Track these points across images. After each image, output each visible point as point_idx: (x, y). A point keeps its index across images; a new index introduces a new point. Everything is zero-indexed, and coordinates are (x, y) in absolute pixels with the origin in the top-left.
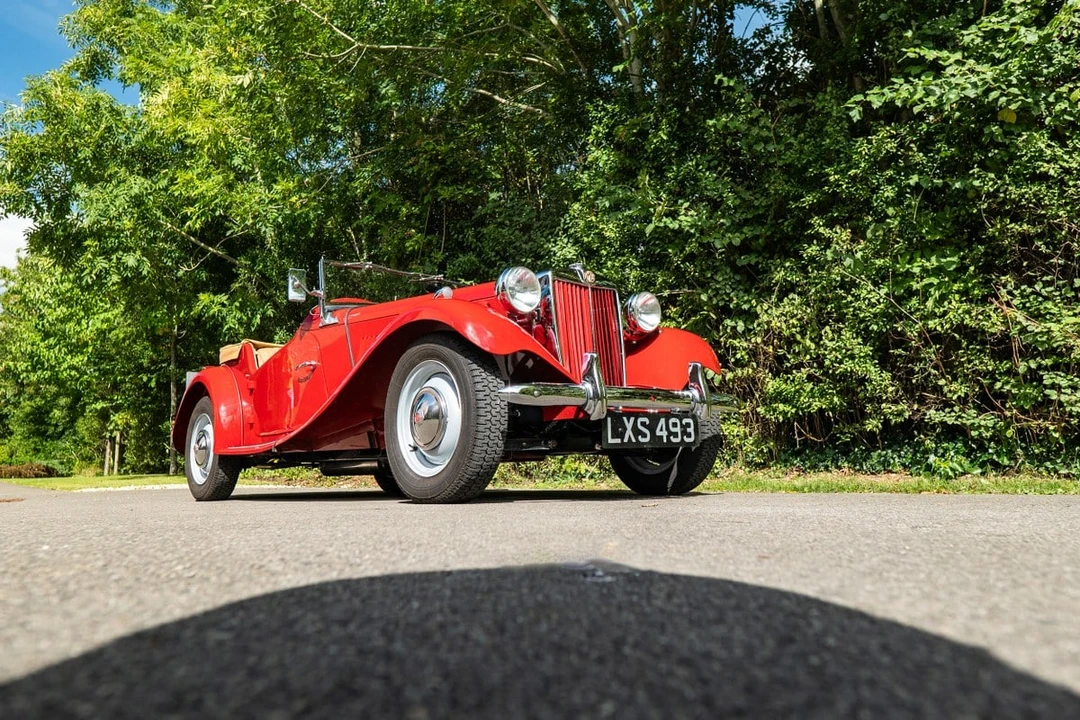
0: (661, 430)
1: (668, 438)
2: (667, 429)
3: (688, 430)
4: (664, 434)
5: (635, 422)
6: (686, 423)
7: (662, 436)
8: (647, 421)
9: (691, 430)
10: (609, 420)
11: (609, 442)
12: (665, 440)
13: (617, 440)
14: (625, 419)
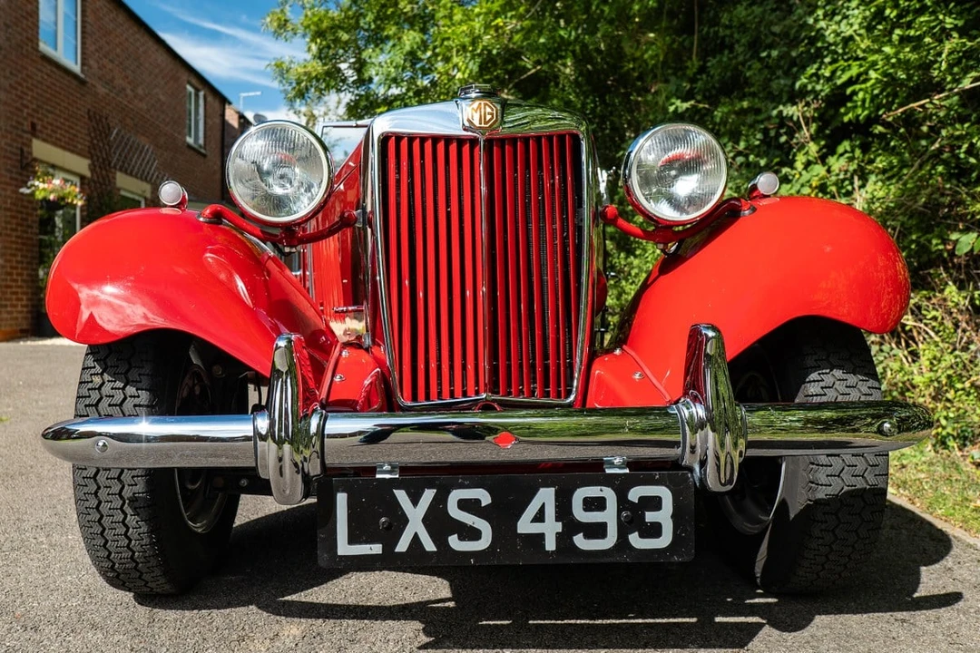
0: (540, 517)
1: (564, 538)
2: (564, 511)
3: (650, 517)
4: (551, 529)
5: (440, 501)
6: (641, 499)
7: (541, 537)
8: (485, 497)
9: (664, 517)
10: (342, 499)
11: (340, 552)
12: (550, 545)
13: (368, 546)
14: (401, 496)
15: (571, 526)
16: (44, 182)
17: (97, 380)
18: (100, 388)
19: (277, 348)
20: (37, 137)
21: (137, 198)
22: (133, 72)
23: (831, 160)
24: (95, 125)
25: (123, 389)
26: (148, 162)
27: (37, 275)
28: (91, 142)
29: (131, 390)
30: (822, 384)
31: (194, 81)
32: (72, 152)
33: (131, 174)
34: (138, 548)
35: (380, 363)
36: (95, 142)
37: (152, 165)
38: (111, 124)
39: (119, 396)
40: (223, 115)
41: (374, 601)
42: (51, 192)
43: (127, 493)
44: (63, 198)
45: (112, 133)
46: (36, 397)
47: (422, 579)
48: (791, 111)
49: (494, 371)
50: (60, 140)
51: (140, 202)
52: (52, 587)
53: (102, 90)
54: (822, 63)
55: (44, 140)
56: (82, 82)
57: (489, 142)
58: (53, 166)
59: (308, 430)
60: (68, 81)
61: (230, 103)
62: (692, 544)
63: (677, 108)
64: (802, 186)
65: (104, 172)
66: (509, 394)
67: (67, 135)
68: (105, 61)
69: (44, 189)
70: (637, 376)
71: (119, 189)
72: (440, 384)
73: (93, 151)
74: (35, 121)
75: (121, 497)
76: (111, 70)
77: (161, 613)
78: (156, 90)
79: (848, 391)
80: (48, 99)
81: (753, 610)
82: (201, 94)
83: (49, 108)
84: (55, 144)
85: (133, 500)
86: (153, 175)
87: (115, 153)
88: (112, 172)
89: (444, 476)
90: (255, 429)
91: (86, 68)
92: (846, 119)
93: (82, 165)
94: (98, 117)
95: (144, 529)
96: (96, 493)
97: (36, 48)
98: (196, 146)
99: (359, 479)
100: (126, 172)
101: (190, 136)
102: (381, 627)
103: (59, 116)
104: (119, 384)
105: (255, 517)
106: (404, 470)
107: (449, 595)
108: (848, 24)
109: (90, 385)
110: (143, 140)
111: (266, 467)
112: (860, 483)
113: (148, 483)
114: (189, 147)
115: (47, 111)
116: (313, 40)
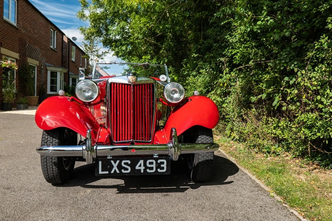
0: (140, 166)
1: (145, 170)
2: (145, 165)
3: (162, 166)
4: (142, 168)
5: (120, 163)
6: (160, 162)
7: (141, 170)
8: (129, 162)
9: (164, 166)
10: (100, 162)
11: (100, 173)
12: (142, 171)
13: (105, 172)
14: (112, 162)
15: (146, 168)
16: (5, 62)
17: (47, 137)
18: (47, 139)
19: (87, 132)
20: (2, 47)
21: (34, 66)
22: (33, 25)
23: (232, 73)
24: (21, 43)
25: (52, 139)
26: (38, 54)
27: (2, 91)
28: (20, 48)
29: (54, 139)
30: (201, 138)
31: (53, 28)
32: (13, 51)
33: (32, 58)
34: (55, 173)
35: (109, 132)
36: (21, 48)
37: (39, 55)
38: (26, 42)
39: (51, 141)
40: (63, 38)
41: (107, 185)
42: (7, 65)
43: (53, 161)
44: (11, 67)
45: (26, 45)
46: (8, 132)
47: (118, 180)
48: (222, 59)
49: (134, 134)
50: (10, 48)
51: (35, 67)
52: (32, 183)
53: (23, 31)
54: (229, 48)
55: (5, 48)
56: (17, 29)
57: (134, 86)
58: (8, 56)
59: (94, 149)
60: (13, 29)
61: (65, 35)
62: (170, 171)
63: (194, 56)
64: (224, 80)
65: (24, 58)
66: (137, 140)
67: (12, 46)
68: (24, 22)
69: (5, 64)
70: (163, 137)
71: (28, 63)
72: (122, 137)
73: (20, 51)
74: (2, 42)
75: (52, 162)
76: (27, 25)
77: (59, 188)
78: (41, 31)
79: (206, 140)
80: (6, 35)
81: (189, 185)
82: (56, 32)
83: (6, 37)
84: (8, 49)
85: (54, 163)
86: (39, 58)
87: (27, 51)
88: (26, 58)
89: (121, 158)
90: (83, 149)
91: (18, 24)
92: (234, 63)
93: (17, 55)
94: (22, 40)
95: (57, 169)
96: (46, 162)
97: (2, 18)
98: (53, 49)
99: (104, 159)
100: (31, 58)
101: (52, 45)
102: (108, 190)
103: (10, 40)
104: (51, 138)
105: (78, 166)
106: (113, 157)
107: (124, 183)
108: (235, 38)
109: (45, 138)
110: (36, 47)
111: (85, 156)
112: (207, 159)
113: (58, 159)
114: (51, 49)
115: (6, 38)
116: (93, 22)
